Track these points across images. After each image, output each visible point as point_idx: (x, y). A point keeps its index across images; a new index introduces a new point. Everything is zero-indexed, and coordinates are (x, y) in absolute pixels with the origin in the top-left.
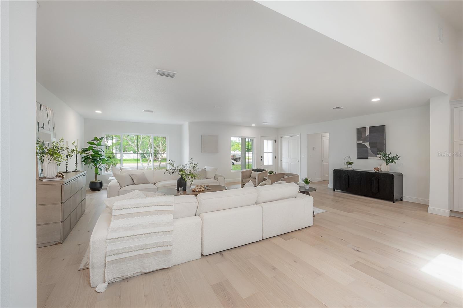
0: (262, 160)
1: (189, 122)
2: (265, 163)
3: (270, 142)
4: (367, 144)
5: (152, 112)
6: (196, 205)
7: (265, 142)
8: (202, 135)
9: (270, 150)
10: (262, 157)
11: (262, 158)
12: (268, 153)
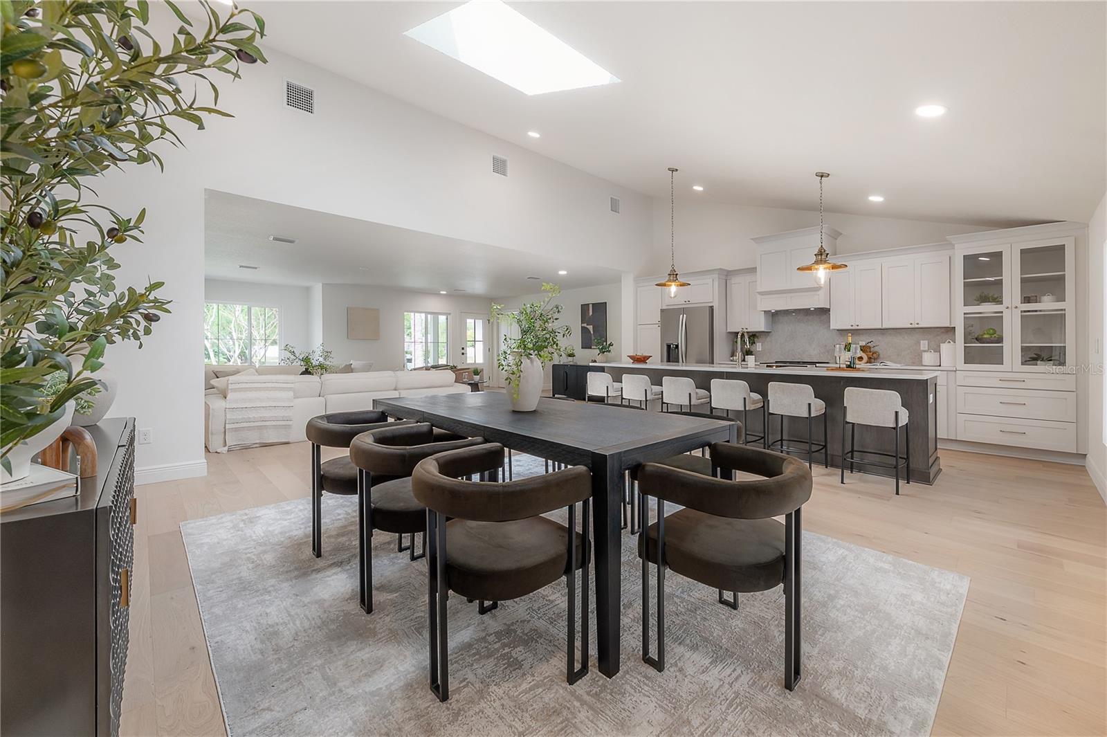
0: (463, 354)
1: (323, 284)
2: (470, 361)
3: (479, 323)
4: (590, 328)
5: (256, 268)
6: (319, 385)
7: (470, 322)
8: (347, 308)
9: (479, 336)
10: (463, 349)
11: (463, 351)
12: (475, 341)
